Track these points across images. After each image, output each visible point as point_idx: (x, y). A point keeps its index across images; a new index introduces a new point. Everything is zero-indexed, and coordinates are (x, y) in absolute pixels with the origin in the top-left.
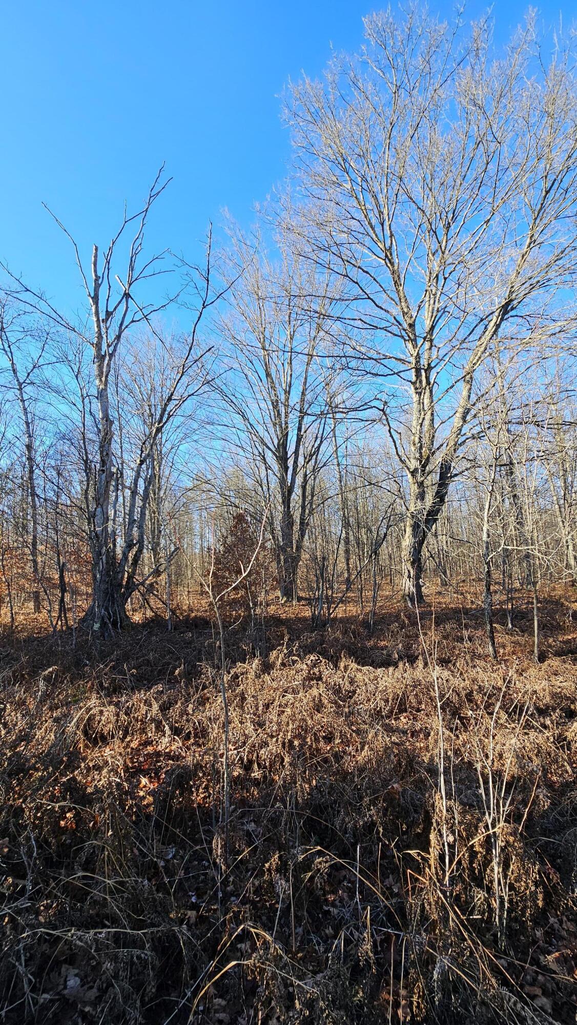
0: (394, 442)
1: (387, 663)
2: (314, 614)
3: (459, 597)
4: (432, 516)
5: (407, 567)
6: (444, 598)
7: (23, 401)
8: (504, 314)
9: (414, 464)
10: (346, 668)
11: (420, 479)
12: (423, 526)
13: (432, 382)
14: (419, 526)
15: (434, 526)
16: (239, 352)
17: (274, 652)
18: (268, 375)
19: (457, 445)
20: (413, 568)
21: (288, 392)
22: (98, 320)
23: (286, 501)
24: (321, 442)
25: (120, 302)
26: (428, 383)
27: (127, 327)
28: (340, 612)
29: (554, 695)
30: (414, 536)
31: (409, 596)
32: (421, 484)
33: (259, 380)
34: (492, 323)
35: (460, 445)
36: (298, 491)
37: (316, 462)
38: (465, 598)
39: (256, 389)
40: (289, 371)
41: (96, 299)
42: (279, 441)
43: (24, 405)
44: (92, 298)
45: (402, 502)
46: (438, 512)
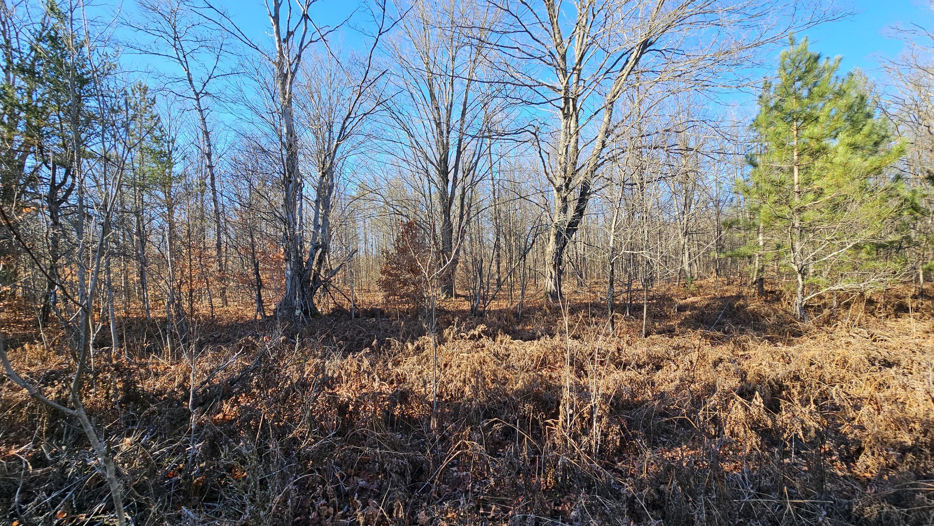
0: (543, 161)
1: (532, 337)
2: (472, 306)
3: (592, 295)
4: (572, 227)
5: (549, 269)
6: (579, 296)
7: (201, 111)
8: (644, 48)
9: (559, 182)
10: (501, 342)
11: (564, 195)
12: (564, 235)
13: (578, 108)
14: (561, 235)
15: (574, 235)
16: (405, 70)
17: (447, 330)
18: (432, 95)
19: (597, 166)
20: (555, 270)
21: (449, 112)
22: (279, 40)
23: (446, 211)
24: (479, 158)
25: (299, 23)
26: (575, 108)
27: (305, 47)
28: (493, 306)
29: (649, 356)
30: (557, 243)
31: (550, 293)
32: (564, 200)
33: (423, 98)
34: (633, 56)
35: (599, 166)
36: (457, 202)
37: (473, 177)
38: (596, 296)
39: (420, 106)
40: (451, 91)
41: (276, 18)
42: (441, 156)
43: (202, 115)
44: (273, 18)
45: (548, 214)
46: (578, 222)
